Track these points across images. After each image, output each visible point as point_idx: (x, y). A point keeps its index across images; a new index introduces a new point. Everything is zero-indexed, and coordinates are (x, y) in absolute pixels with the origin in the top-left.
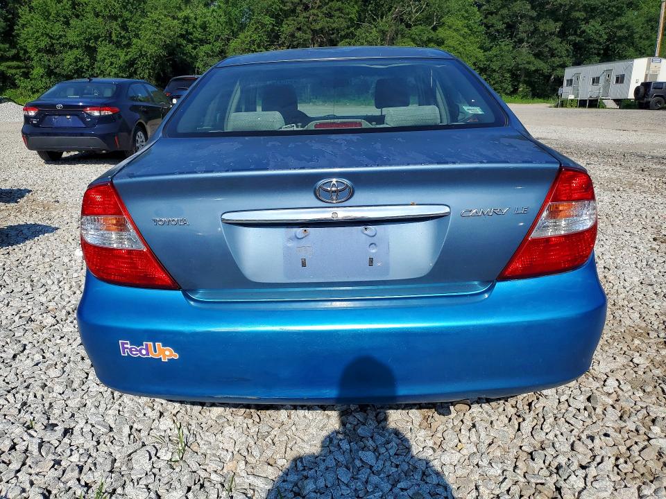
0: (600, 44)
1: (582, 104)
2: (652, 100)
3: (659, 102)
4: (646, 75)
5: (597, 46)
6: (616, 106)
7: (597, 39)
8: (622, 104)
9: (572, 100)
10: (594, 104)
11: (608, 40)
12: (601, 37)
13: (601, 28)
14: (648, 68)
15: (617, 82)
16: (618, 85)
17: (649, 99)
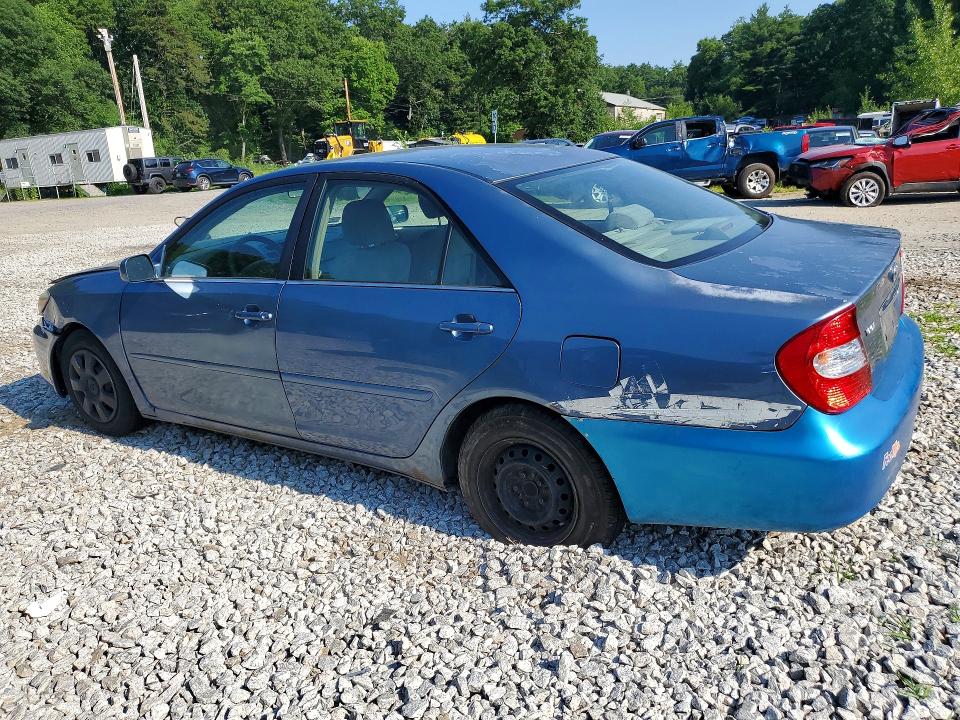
0: (22, 105)
1: (47, 193)
2: (151, 181)
3: (159, 183)
4: (127, 150)
5: (18, 109)
6: (101, 193)
7: (17, 97)
8: (110, 189)
9: (28, 189)
10: (67, 192)
11: (31, 99)
12: (21, 95)
13: (16, 82)
14: (126, 140)
15: (91, 160)
16: (94, 164)
17: (147, 181)
